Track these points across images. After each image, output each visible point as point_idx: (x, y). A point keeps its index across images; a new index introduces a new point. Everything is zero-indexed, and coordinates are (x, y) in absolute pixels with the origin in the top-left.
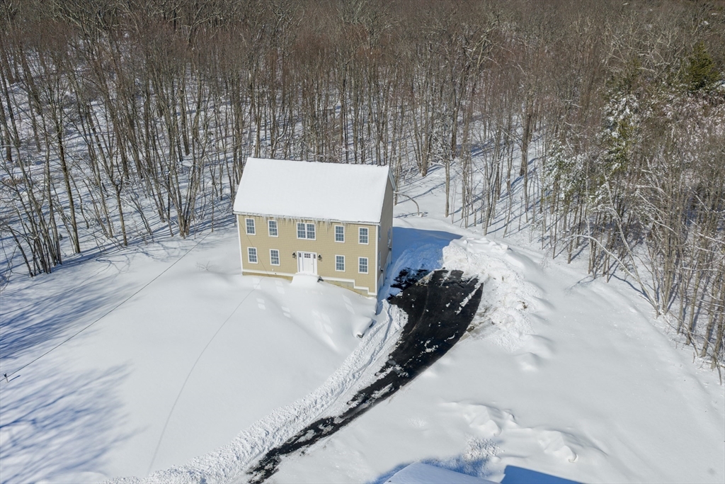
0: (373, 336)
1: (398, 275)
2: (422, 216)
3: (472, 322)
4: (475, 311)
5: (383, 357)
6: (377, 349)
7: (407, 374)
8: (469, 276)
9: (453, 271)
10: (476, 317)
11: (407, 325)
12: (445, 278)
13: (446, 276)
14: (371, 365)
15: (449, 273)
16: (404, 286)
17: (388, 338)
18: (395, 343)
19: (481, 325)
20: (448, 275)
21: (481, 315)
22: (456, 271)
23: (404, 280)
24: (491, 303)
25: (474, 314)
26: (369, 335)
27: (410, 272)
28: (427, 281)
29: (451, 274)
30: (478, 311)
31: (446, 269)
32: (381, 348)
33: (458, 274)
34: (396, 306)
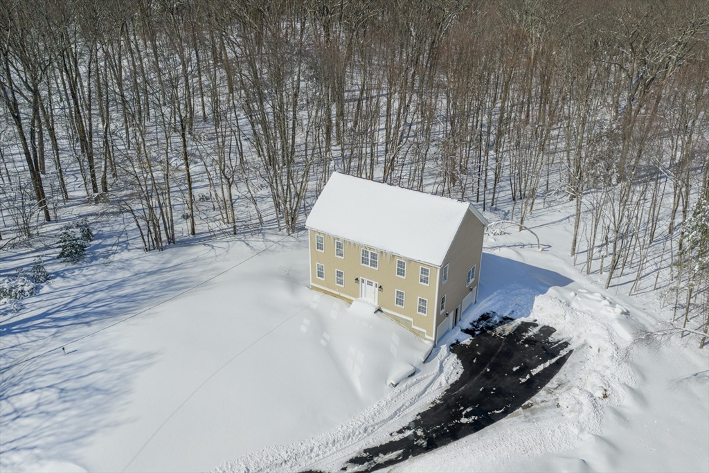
0: (408, 387)
1: (477, 317)
2: (543, 250)
3: (533, 398)
4: (544, 385)
5: (410, 415)
6: (407, 404)
7: (425, 443)
8: (560, 337)
9: (545, 327)
10: (542, 392)
11: (456, 382)
12: (530, 334)
13: (533, 332)
14: (392, 421)
15: (538, 328)
16: (477, 333)
17: (426, 393)
18: (432, 401)
19: (543, 404)
20: (536, 330)
21: (550, 392)
22: (548, 327)
23: (481, 326)
24: (569, 378)
25: (541, 388)
26: (404, 386)
27: (493, 317)
28: (507, 333)
29: (540, 330)
30: (548, 385)
31: (537, 322)
32: (411, 404)
33: (548, 330)
34: (456, 356)
